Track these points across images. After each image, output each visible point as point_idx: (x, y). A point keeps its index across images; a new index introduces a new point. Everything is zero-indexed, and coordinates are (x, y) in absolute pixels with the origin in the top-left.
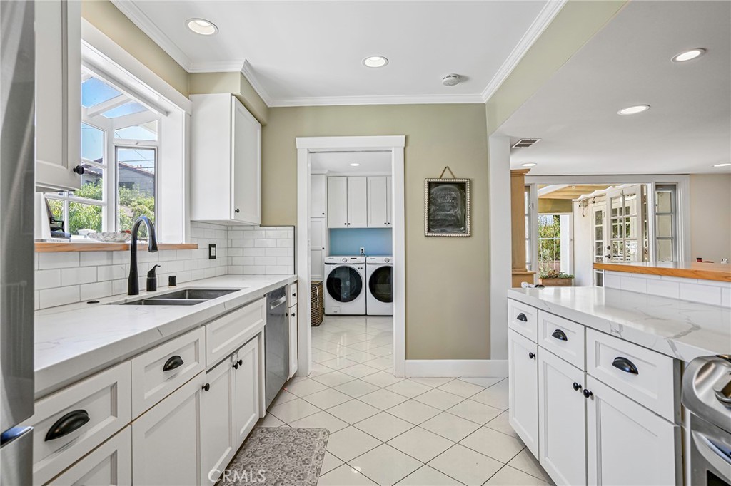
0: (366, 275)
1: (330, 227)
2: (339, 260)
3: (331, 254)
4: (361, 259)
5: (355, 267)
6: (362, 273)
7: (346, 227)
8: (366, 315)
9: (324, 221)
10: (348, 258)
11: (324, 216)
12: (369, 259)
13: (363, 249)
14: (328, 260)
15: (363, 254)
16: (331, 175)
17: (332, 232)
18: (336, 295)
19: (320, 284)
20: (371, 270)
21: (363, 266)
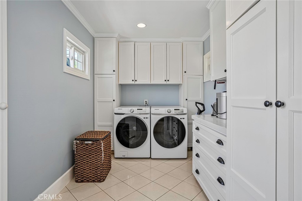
0: (150, 124)
1: (121, 83)
2: (127, 111)
3: (122, 105)
4: (146, 110)
5: (141, 117)
6: (147, 122)
7: (133, 83)
8: (150, 158)
9: (114, 77)
10: (135, 109)
11: (115, 73)
12: (153, 110)
13: (147, 100)
14: (117, 110)
15: (147, 105)
16: (122, 40)
17: (122, 87)
18: (125, 143)
19: (108, 135)
20: (155, 119)
21: (148, 116)
